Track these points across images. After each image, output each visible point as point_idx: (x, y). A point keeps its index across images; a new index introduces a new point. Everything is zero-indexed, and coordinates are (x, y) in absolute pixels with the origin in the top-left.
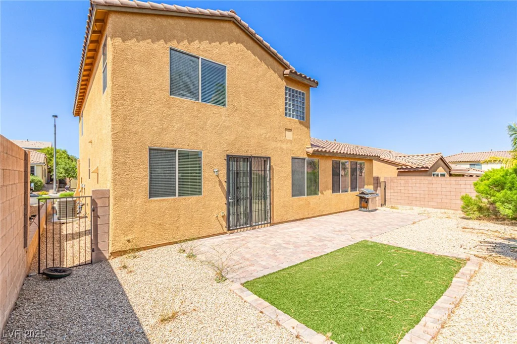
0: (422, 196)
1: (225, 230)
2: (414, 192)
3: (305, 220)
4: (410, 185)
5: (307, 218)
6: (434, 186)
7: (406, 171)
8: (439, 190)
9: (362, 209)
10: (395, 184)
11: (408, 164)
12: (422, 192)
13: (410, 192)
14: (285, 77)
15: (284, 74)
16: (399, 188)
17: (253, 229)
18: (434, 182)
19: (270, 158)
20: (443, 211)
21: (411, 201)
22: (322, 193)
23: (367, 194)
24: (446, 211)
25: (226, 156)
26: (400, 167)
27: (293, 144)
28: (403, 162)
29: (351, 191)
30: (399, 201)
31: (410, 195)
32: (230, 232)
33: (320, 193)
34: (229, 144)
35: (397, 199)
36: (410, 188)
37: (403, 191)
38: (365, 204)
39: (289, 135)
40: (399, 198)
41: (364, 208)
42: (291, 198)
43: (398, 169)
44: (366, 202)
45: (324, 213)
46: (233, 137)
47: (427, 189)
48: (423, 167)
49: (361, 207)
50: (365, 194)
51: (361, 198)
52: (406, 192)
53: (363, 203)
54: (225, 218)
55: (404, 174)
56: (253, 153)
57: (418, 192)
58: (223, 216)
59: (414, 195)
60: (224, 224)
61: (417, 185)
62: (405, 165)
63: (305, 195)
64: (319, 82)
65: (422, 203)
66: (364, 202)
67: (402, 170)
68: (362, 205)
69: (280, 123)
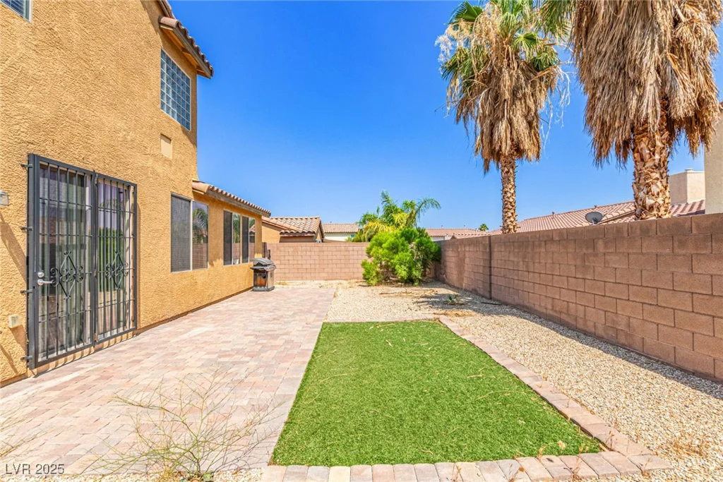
0: (313, 266)
1: (21, 367)
2: (304, 262)
3: (191, 314)
4: (300, 253)
5: (192, 311)
6: (325, 253)
7: (289, 237)
8: (330, 257)
9: (258, 288)
10: (283, 254)
11: (292, 227)
12: (312, 262)
13: (300, 262)
14: (161, 29)
15: (160, 24)
16: (286, 258)
17: (96, 351)
18: (325, 249)
19: (135, 186)
20: (338, 281)
21: (302, 274)
22: (212, 265)
23: (266, 265)
24: (341, 281)
25: (25, 157)
26: (283, 231)
27: (173, 168)
28: (287, 226)
29: (243, 262)
30: (288, 275)
31: (300, 266)
32: (35, 371)
33: (210, 264)
34: (38, 126)
35: (285, 273)
36: (300, 258)
37: (291, 262)
38: (263, 280)
39: (166, 149)
40: (287, 271)
41: (261, 286)
42: (170, 275)
43: (281, 233)
44: (265, 277)
45: (214, 300)
46: (47, 112)
47: (317, 258)
48: (309, 232)
49: (255, 286)
50: (262, 265)
51: (256, 271)
52: (295, 262)
53: (260, 279)
54: (23, 333)
55: (287, 240)
56: (99, 168)
57: (308, 262)
58: (14, 330)
59: (304, 266)
60: (18, 351)
61: (308, 253)
62: (289, 229)
63: (189, 269)
64: (214, 70)
65: (312, 275)
66: (261, 276)
67: (285, 235)
68: (258, 282)
69: (152, 118)
